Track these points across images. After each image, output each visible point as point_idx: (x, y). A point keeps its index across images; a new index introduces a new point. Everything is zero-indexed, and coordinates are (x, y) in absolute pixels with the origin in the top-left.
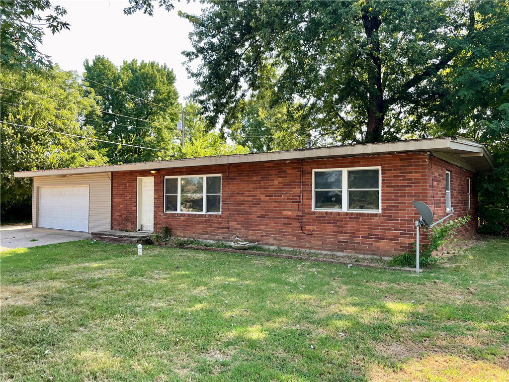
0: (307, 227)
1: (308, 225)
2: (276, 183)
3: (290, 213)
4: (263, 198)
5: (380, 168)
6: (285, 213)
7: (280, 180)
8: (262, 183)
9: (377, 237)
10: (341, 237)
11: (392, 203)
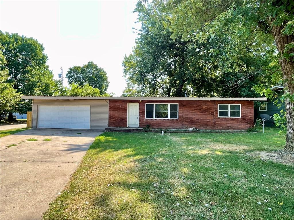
0: (217, 123)
1: (217, 122)
2: (204, 108)
3: (210, 118)
4: (199, 113)
5: (240, 104)
6: (208, 118)
7: (206, 107)
8: (198, 108)
9: (240, 125)
10: (229, 125)
11: (244, 115)
